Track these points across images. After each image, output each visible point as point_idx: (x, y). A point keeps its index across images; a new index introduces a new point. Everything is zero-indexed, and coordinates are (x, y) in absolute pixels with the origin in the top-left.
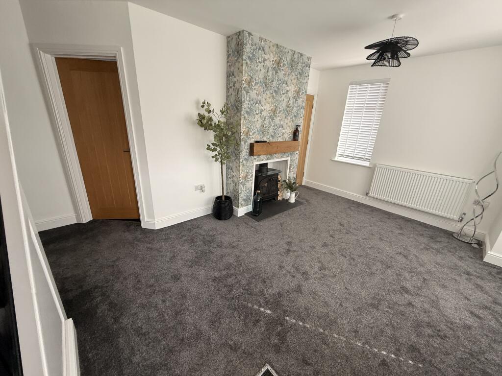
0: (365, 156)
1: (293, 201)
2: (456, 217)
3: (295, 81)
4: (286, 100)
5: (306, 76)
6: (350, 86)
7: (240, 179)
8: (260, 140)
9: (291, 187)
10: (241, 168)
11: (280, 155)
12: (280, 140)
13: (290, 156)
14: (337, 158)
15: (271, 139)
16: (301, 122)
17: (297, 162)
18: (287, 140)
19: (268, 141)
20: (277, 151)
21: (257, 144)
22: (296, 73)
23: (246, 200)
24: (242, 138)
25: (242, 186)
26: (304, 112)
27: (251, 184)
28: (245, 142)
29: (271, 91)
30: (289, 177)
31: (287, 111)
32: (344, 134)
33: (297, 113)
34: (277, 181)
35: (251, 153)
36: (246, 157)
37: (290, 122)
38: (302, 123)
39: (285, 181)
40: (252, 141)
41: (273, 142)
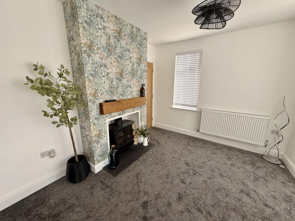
0: (193, 104)
1: (146, 144)
2: (263, 144)
3: (136, 50)
4: (130, 65)
5: (145, 47)
6: (176, 56)
7: (93, 138)
8: (110, 99)
9: (143, 133)
10: (92, 128)
11: (131, 109)
12: (129, 97)
13: (139, 109)
14: (174, 106)
15: (121, 97)
16: (145, 81)
17: (146, 113)
18: (135, 97)
19: (117, 99)
20: (127, 107)
21: (106, 103)
22: (137, 44)
23: (102, 156)
24: (89, 99)
25: (96, 144)
26: (146, 74)
27: (106, 139)
28: (94, 103)
29: (116, 57)
30: (141, 126)
31: (133, 74)
32: (177, 89)
33: (142, 76)
34: (132, 130)
35: (102, 112)
36: (97, 116)
37: (136, 82)
38: (146, 83)
39: (138, 129)
40: (101, 101)
41: (123, 100)
